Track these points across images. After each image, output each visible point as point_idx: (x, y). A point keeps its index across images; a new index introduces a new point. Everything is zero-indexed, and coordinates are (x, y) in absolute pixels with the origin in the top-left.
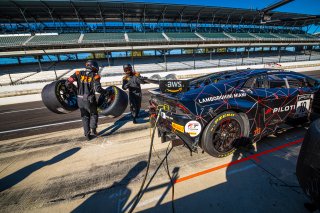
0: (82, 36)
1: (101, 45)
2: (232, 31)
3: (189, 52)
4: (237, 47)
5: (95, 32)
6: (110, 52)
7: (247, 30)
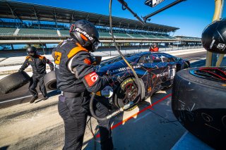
0: (18, 30)
1: (37, 38)
2: (131, 33)
3: (107, 45)
4: (135, 43)
5: (30, 28)
6: (44, 44)
7: (139, 33)
